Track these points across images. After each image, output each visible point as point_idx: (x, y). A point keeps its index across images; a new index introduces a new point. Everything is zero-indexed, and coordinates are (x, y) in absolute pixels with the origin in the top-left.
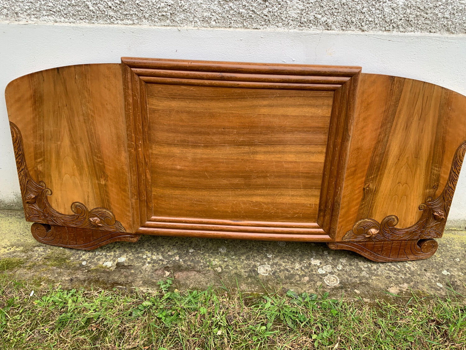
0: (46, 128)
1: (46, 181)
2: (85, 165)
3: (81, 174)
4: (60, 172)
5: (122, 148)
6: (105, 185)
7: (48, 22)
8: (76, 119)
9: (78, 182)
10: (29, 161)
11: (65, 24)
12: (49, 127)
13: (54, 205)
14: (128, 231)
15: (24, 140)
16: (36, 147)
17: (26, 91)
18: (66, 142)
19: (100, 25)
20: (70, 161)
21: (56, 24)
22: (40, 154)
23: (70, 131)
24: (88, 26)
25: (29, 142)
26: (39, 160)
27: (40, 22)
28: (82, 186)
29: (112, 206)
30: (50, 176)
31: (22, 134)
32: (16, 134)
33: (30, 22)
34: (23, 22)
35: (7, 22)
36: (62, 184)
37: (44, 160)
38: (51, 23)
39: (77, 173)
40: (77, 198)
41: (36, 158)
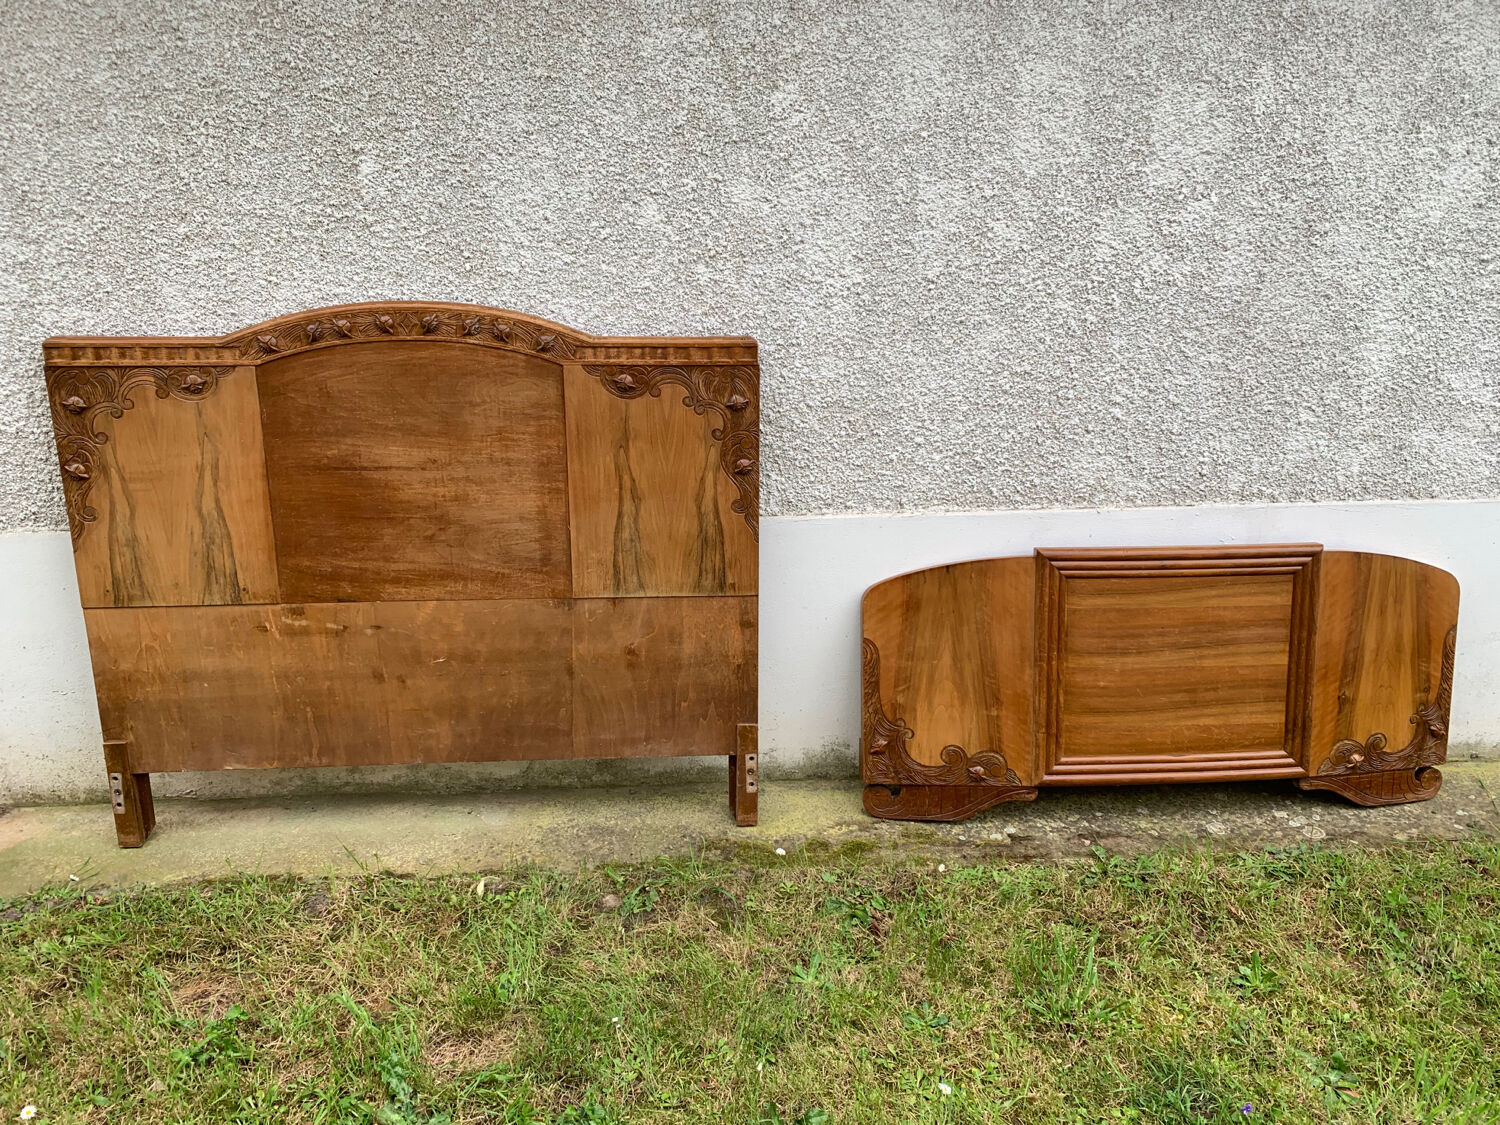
0: (919, 642)
1: (907, 717)
2: (971, 689)
3: (963, 704)
4: (930, 703)
5: (1027, 664)
6: (998, 716)
7: (938, 512)
8: (965, 628)
9: (956, 715)
10: (886, 692)
11: (957, 513)
12: (924, 641)
13: (914, 754)
14: (1024, 784)
15: (883, 662)
16: (899, 671)
17: (897, 596)
18: (946, 659)
19: (1001, 512)
20: (948, 685)
21: (948, 514)
22: (904, 680)
23: (954, 643)
24: (987, 513)
25: (889, 664)
26: (900, 688)
27: (929, 512)
28: (962, 719)
29: (1004, 747)
30: (915, 710)
31: (881, 653)
32: (872, 654)
33: (916, 513)
34: (908, 514)
35: (888, 515)
36: (931, 720)
37: (908, 688)
38: (942, 514)
39: (956, 702)
40: (953, 739)
41: (896, 687)
